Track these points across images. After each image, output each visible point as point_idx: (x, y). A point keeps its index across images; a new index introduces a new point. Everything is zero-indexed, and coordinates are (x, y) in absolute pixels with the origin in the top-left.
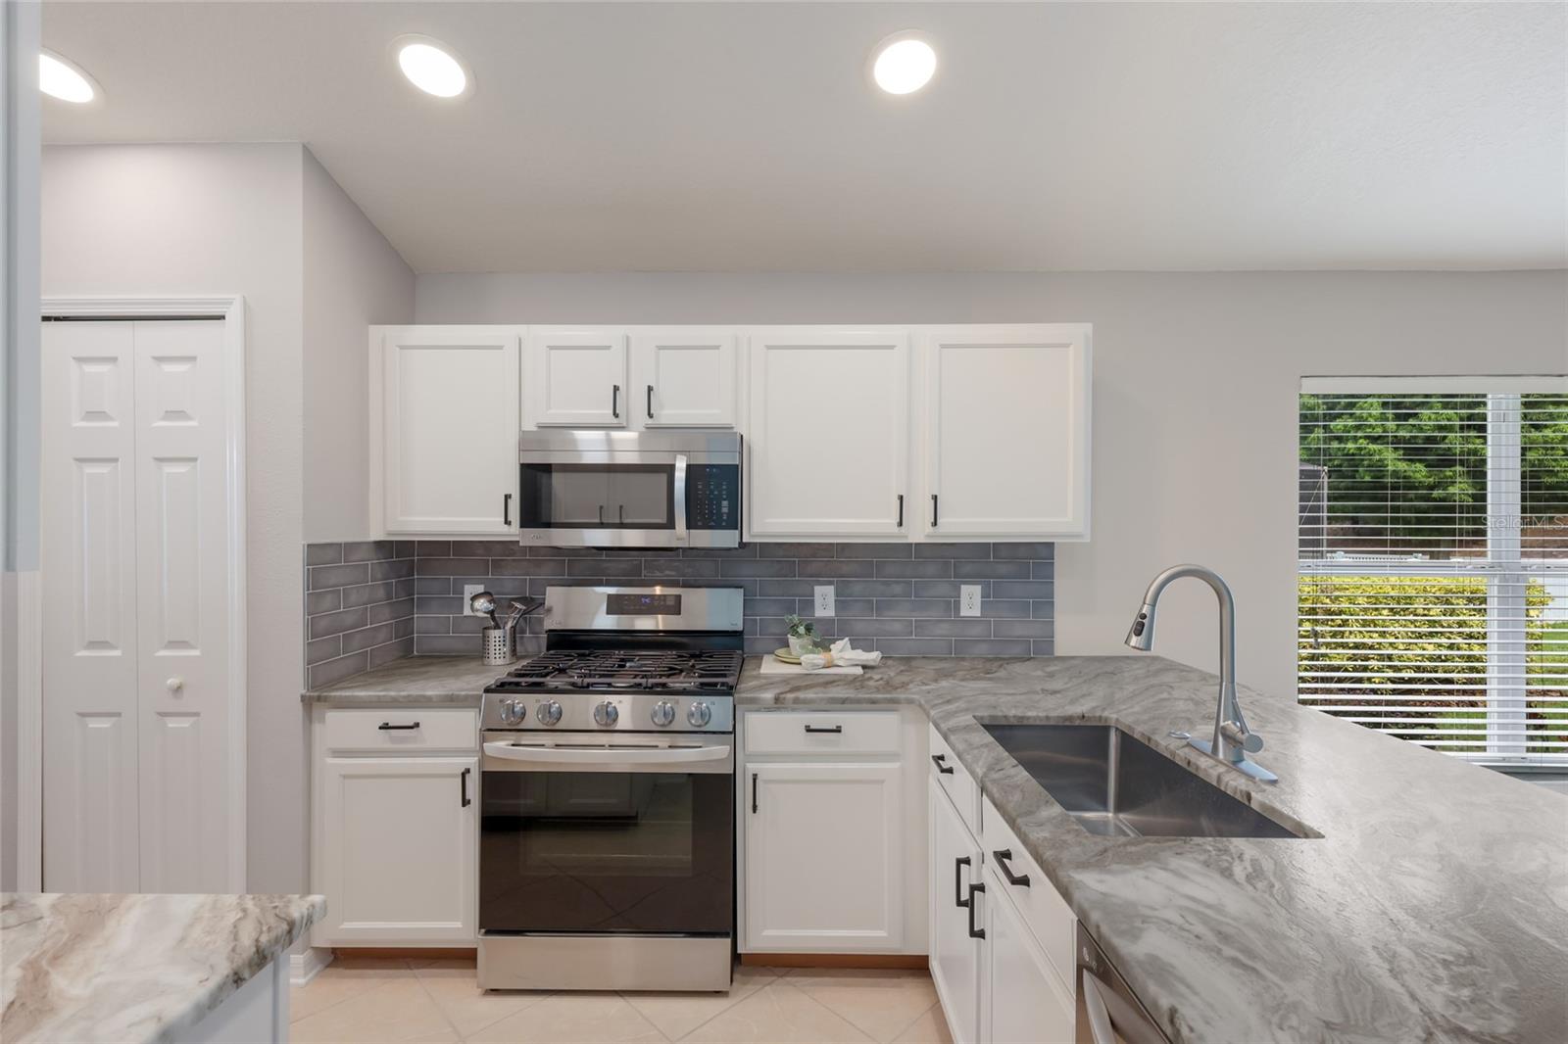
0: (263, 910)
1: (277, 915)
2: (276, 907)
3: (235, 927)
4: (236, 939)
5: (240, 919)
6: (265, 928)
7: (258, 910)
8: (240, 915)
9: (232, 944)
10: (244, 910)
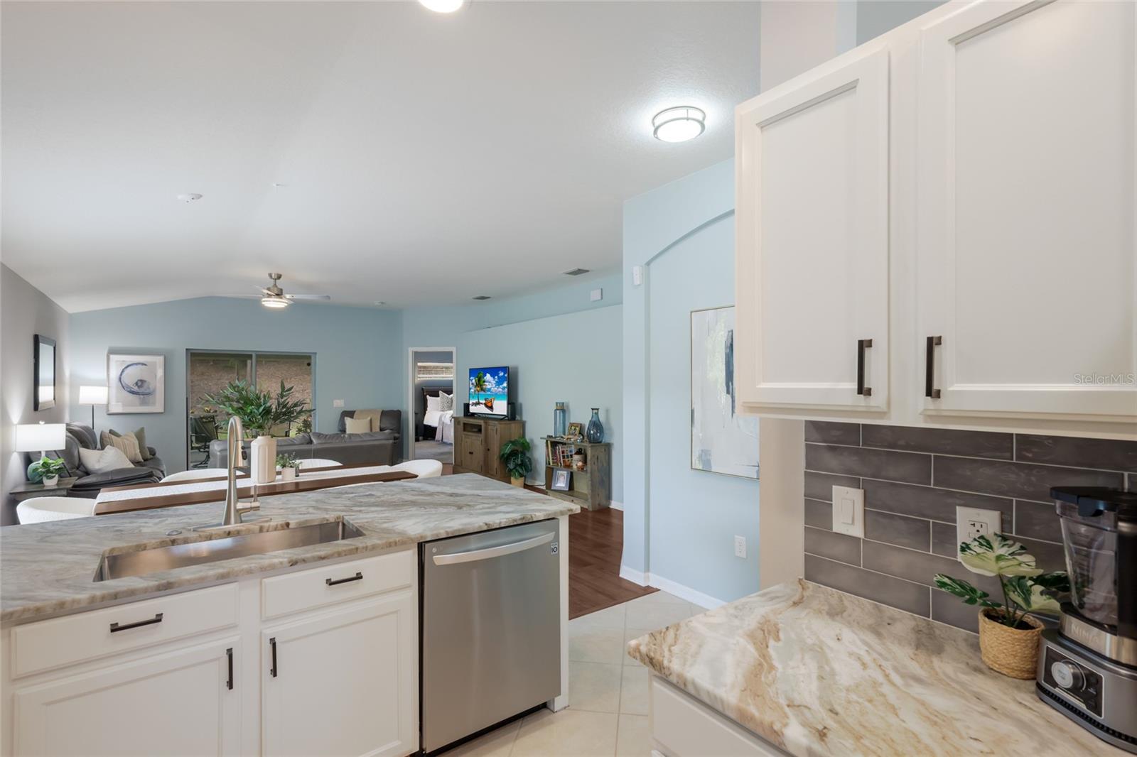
0: (661, 647)
1: (655, 639)
2: (655, 645)
3: (675, 642)
4: (676, 635)
5: (673, 646)
6: (662, 634)
7: (663, 647)
8: (673, 648)
9: (678, 633)
10: (670, 651)
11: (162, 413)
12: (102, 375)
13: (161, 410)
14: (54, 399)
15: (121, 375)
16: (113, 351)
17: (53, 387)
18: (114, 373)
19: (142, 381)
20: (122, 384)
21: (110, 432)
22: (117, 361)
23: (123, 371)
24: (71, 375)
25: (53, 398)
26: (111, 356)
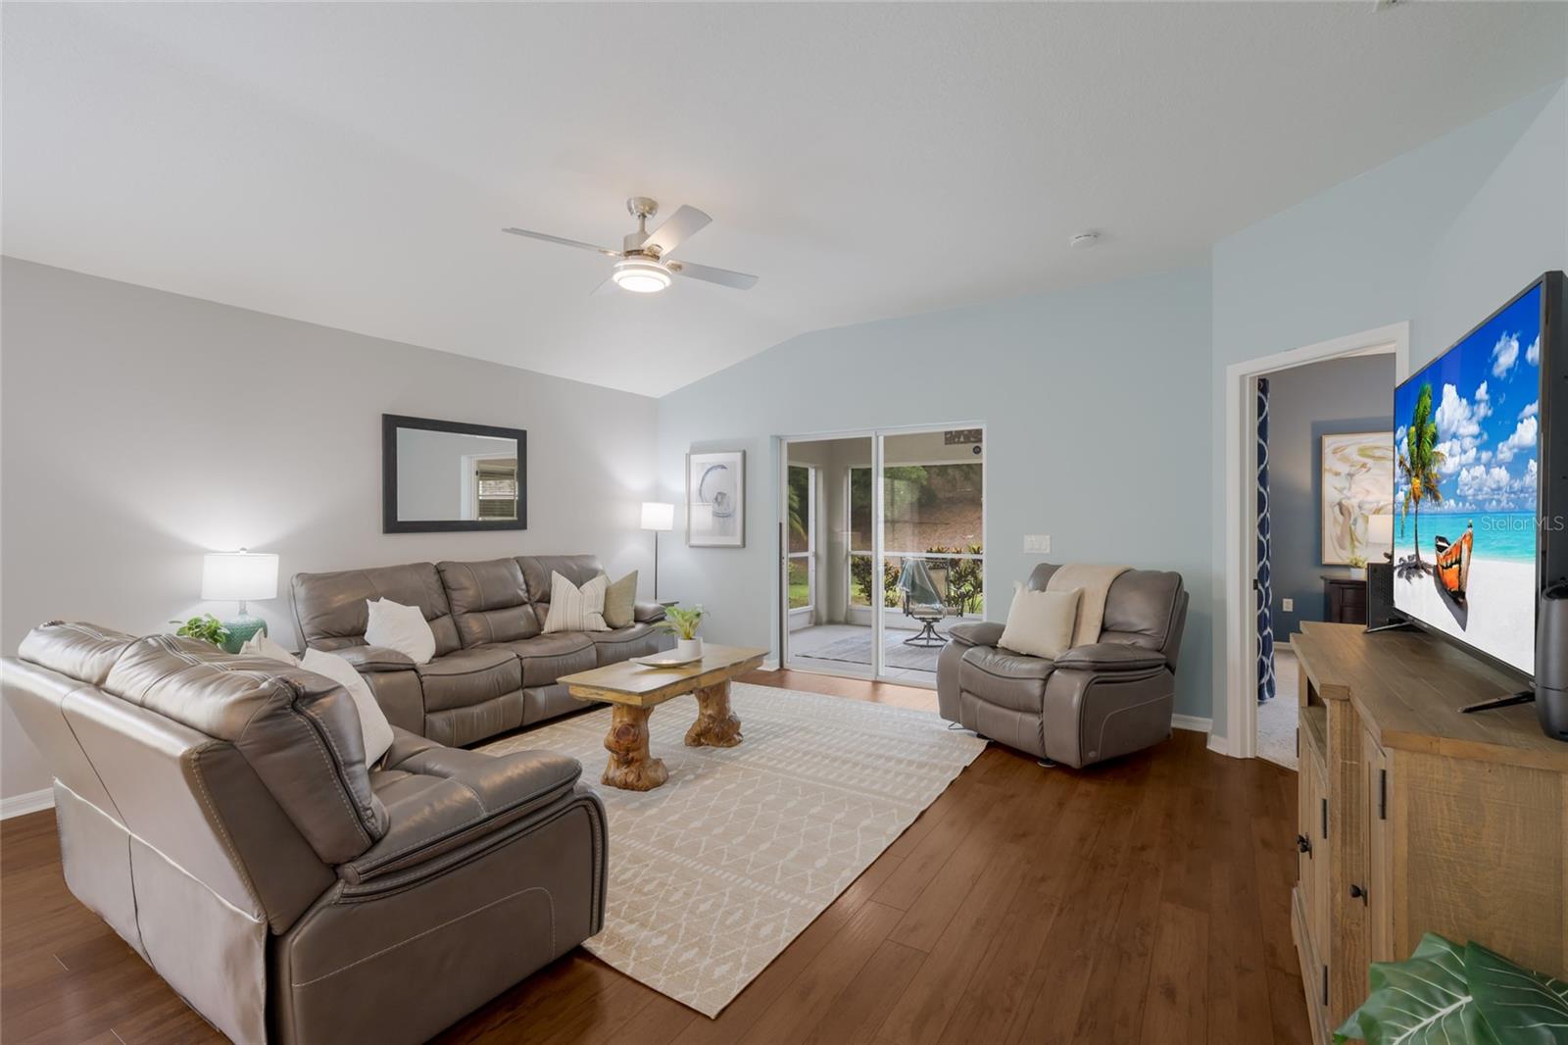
11: (742, 547)
13: (739, 543)
15: (701, 485)
18: (695, 484)
19: (722, 494)
20: (702, 500)
22: (700, 463)
23: (704, 477)
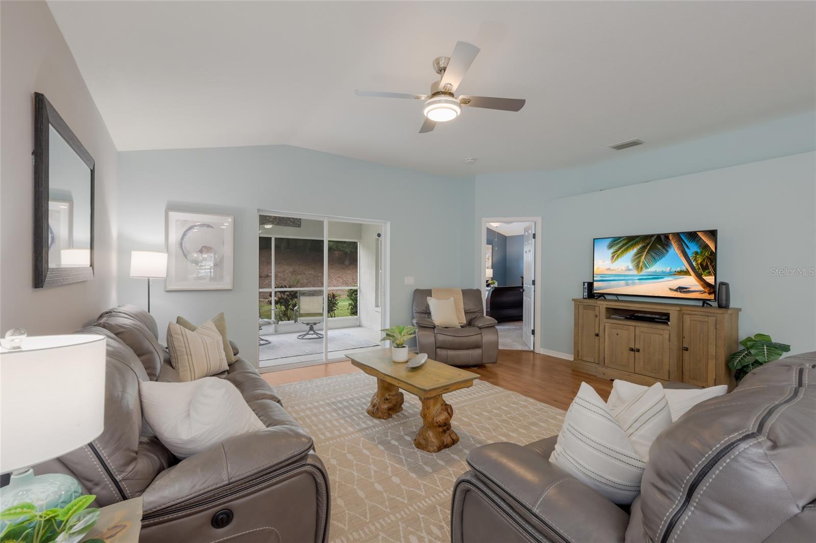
11: (231, 290)
12: (160, 239)
13: (229, 287)
14: (92, 265)
15: (182, 239)
16: (173, 207)
17: (88, 251)
18: (174, 237)
19: (208, 248)
20: (183, 252)
21: (178, 322)
22: (177, 221)
23: (184, 234)
24: (120, 236)
25: (88, 263)
26: (171, 214)
